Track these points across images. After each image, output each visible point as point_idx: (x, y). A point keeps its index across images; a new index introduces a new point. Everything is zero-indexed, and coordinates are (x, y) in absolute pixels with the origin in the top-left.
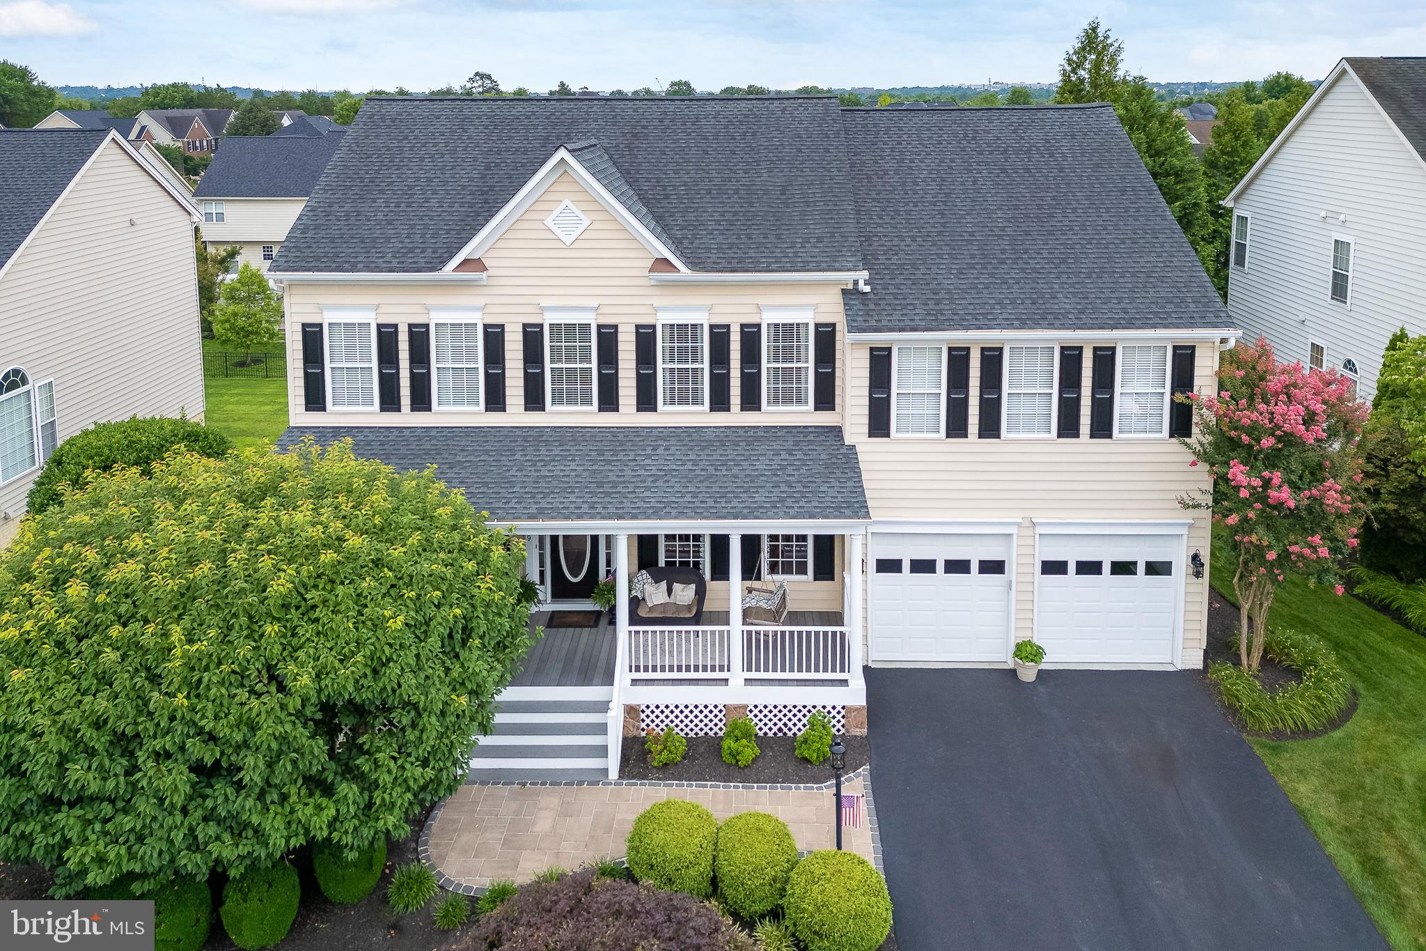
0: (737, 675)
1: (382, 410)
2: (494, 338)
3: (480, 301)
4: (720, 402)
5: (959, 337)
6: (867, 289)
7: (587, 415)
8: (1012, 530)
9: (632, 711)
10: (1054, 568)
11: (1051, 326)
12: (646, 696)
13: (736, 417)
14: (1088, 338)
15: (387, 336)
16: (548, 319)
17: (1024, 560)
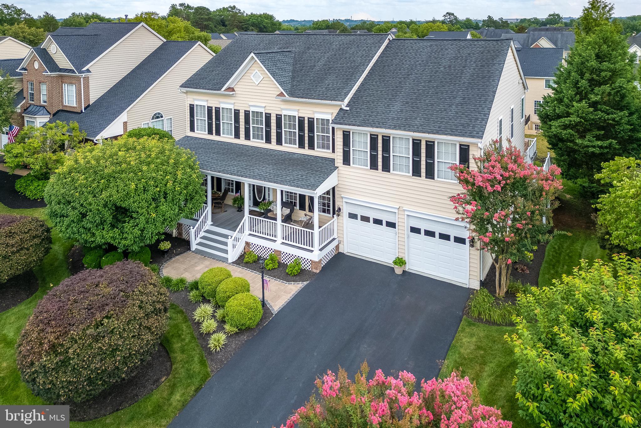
0: (279, 240)
1: (208, 134)
2: (237, 113)
3: (233, 101)
4: (302, 145)
5: (375, 130)
6: (348, 109)
7: (260, 144)
8: (396, 211)
9: (247, 244)
10: (415, 230)
11: (405, 130)
12: (253, 240)
13: (306, 151)
14: (424, 137)
15: (210, 109)
16: (252, 109)
17: (404, 225)
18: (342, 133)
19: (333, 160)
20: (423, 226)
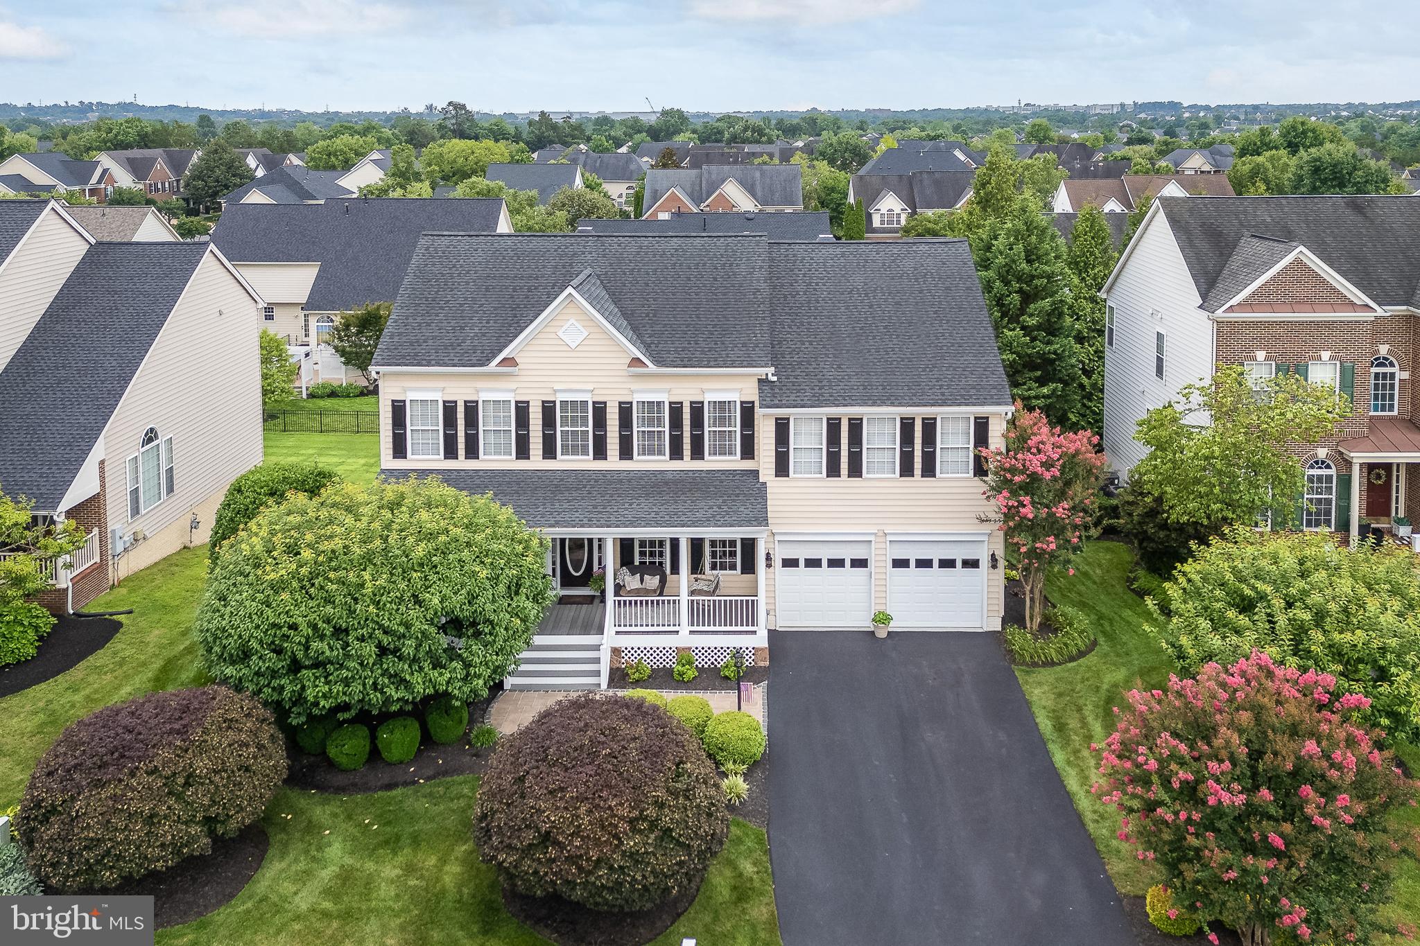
0: (685, 628)
1: (446, 458)
2: (522, 411)
3: (513, 386)
4: (676, 453)
5: (834, 411)
6: (775, 379)
7: (585, 462)
8: (872, 538)
9: (615, 650)
10: (900, 563)
11: (893, 404)
12: (626, 642)
13: (687, 464)
14: (919, 412)
15: (450, 410)
16: (559, 398)
17: (880, 558)
18: (774, 422)
19: (755, 473)
20: (913, 555)
